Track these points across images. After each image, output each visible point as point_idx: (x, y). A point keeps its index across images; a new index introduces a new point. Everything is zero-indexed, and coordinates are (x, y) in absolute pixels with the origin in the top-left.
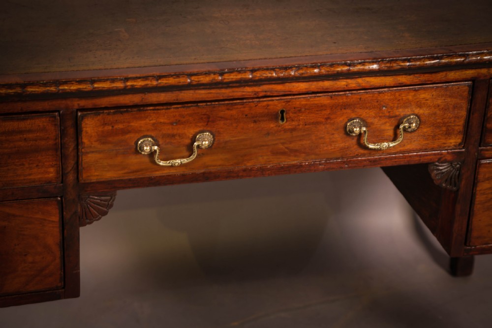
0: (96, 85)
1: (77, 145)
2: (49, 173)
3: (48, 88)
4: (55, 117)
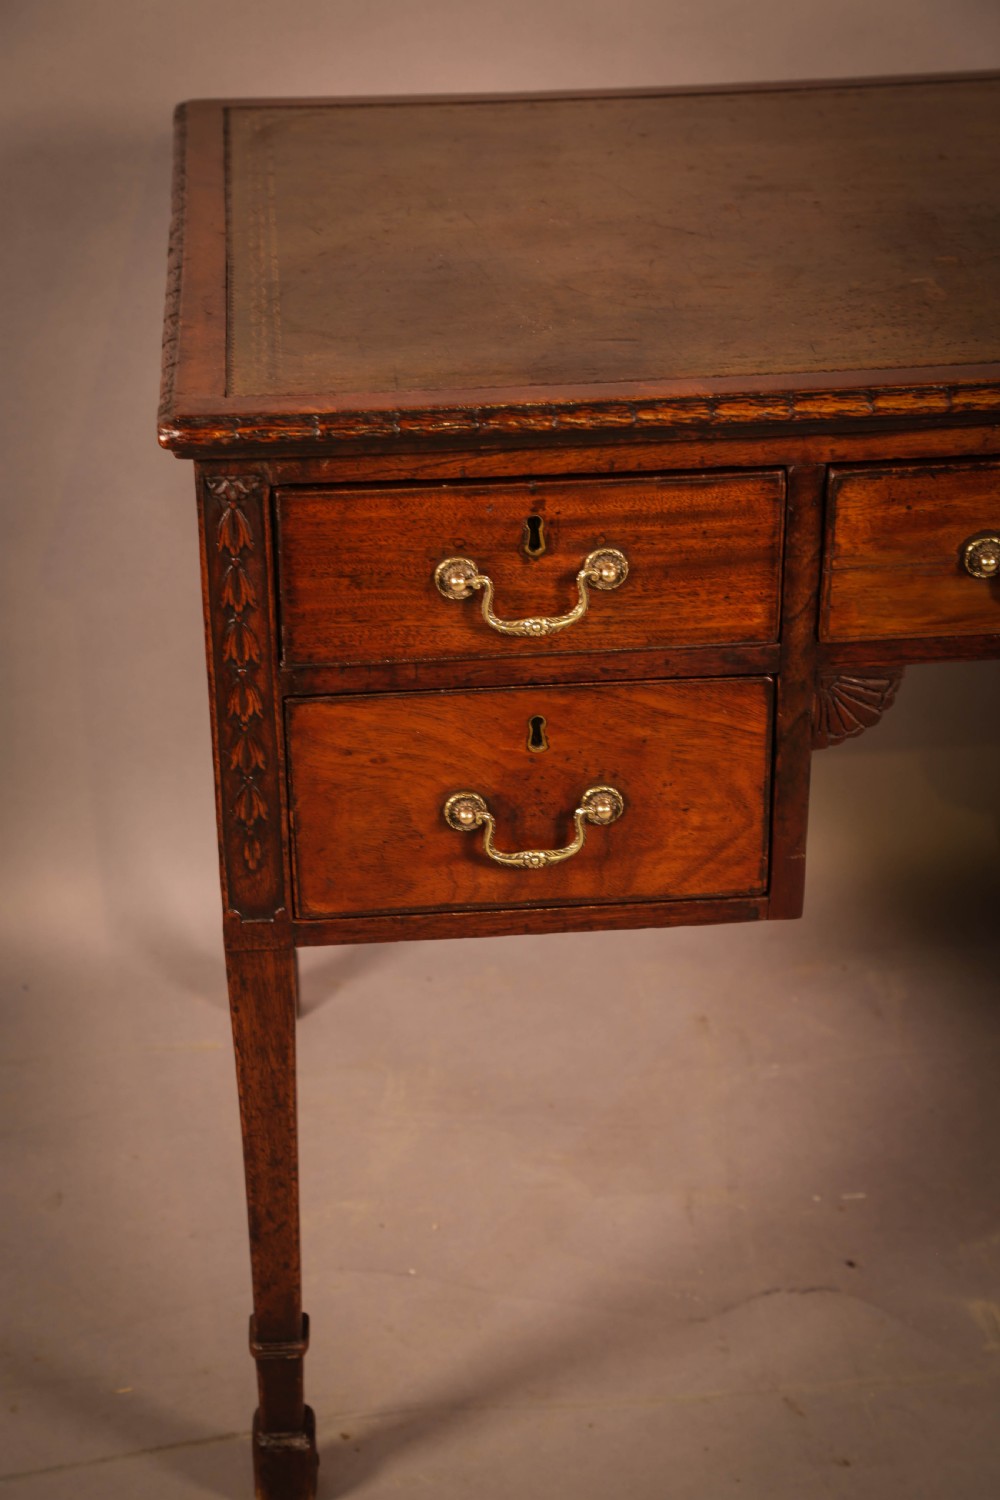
0: (881, 404)
1: (822, 550)
2: (751, 615)
3: (769, 410)
4: (775, 481)
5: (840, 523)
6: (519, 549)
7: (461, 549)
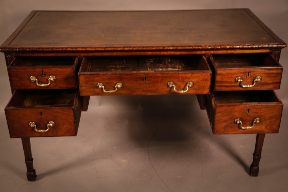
5: (80, 80)
6: (41, 75)
7: (33, 75)
